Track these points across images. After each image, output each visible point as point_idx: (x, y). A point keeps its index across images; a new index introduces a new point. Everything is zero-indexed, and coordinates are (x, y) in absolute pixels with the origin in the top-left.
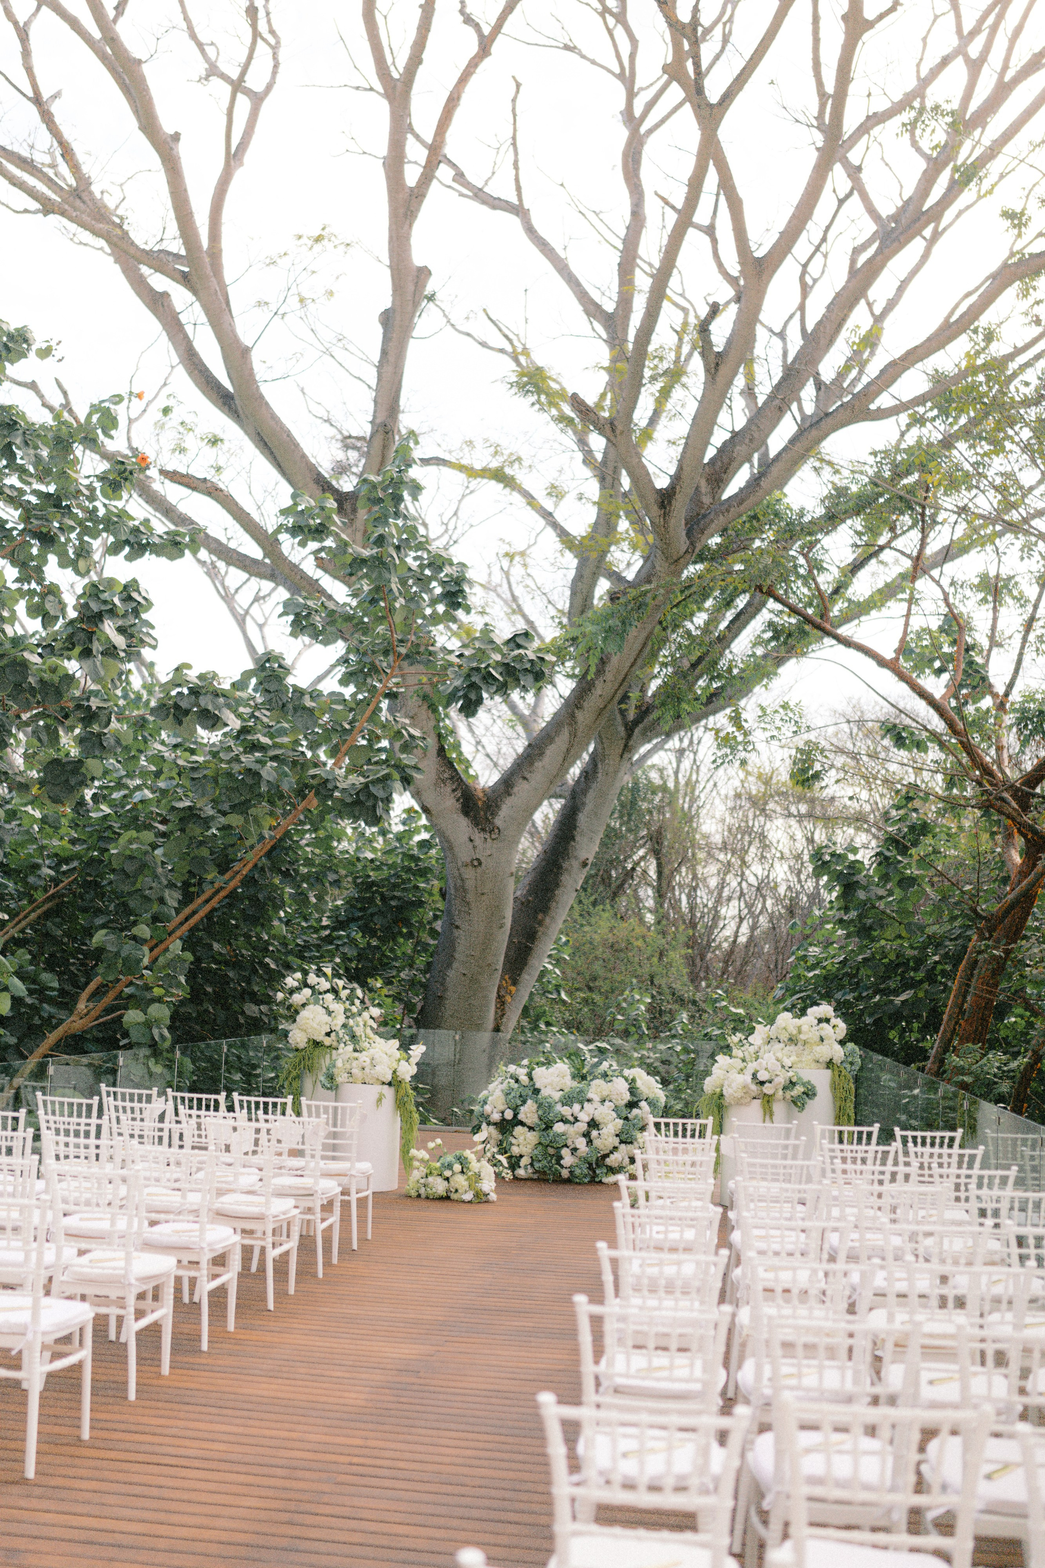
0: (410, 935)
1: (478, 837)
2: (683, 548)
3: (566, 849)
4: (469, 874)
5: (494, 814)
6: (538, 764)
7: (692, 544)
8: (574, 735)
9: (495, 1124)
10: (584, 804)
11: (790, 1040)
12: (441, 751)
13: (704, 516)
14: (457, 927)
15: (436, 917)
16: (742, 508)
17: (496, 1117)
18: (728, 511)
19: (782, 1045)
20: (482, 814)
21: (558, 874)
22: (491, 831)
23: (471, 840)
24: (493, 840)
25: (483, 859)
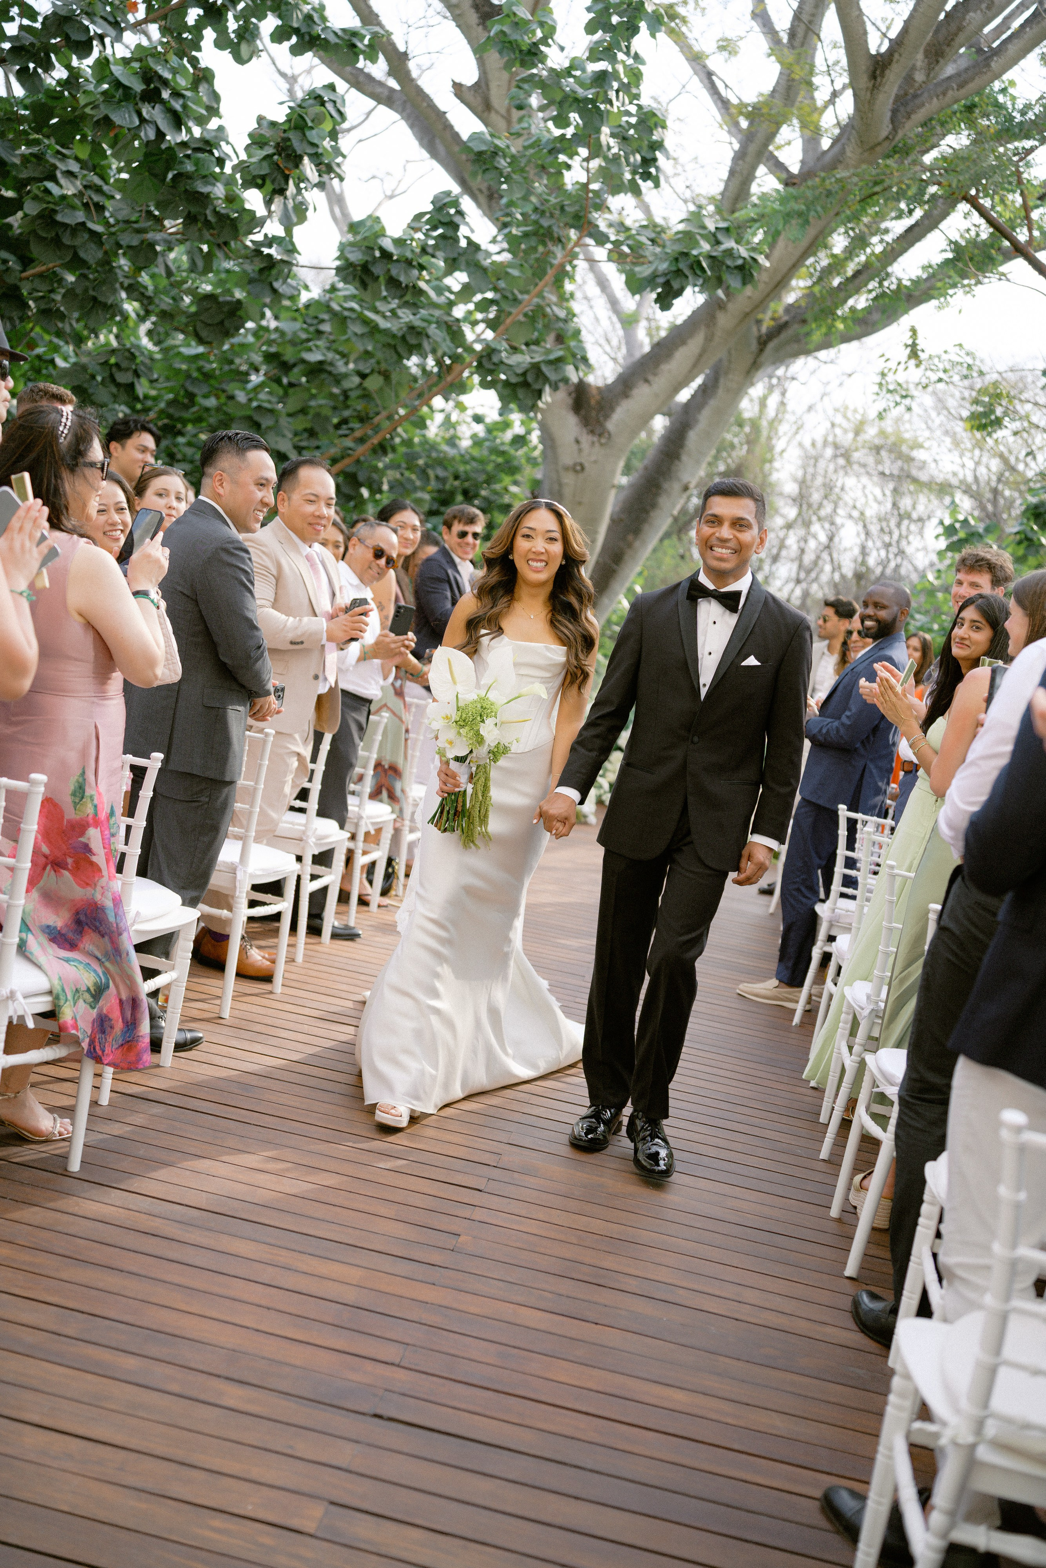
1: (586, 439)
2: (884, 133)
3: (669, 469)
4: (569, 479)
5: (607, 417)
6: (665, 367)
7: (895, 130)
8: (709, 339)
10: (697, 421)
13: (915, 96)
16: (963, 91)
18: (944, 94)
20: (594, 414)
21: (657, 495)
22: (600, 435)
23: (577, 442)
24: (602, 445)
25: (586, 465)
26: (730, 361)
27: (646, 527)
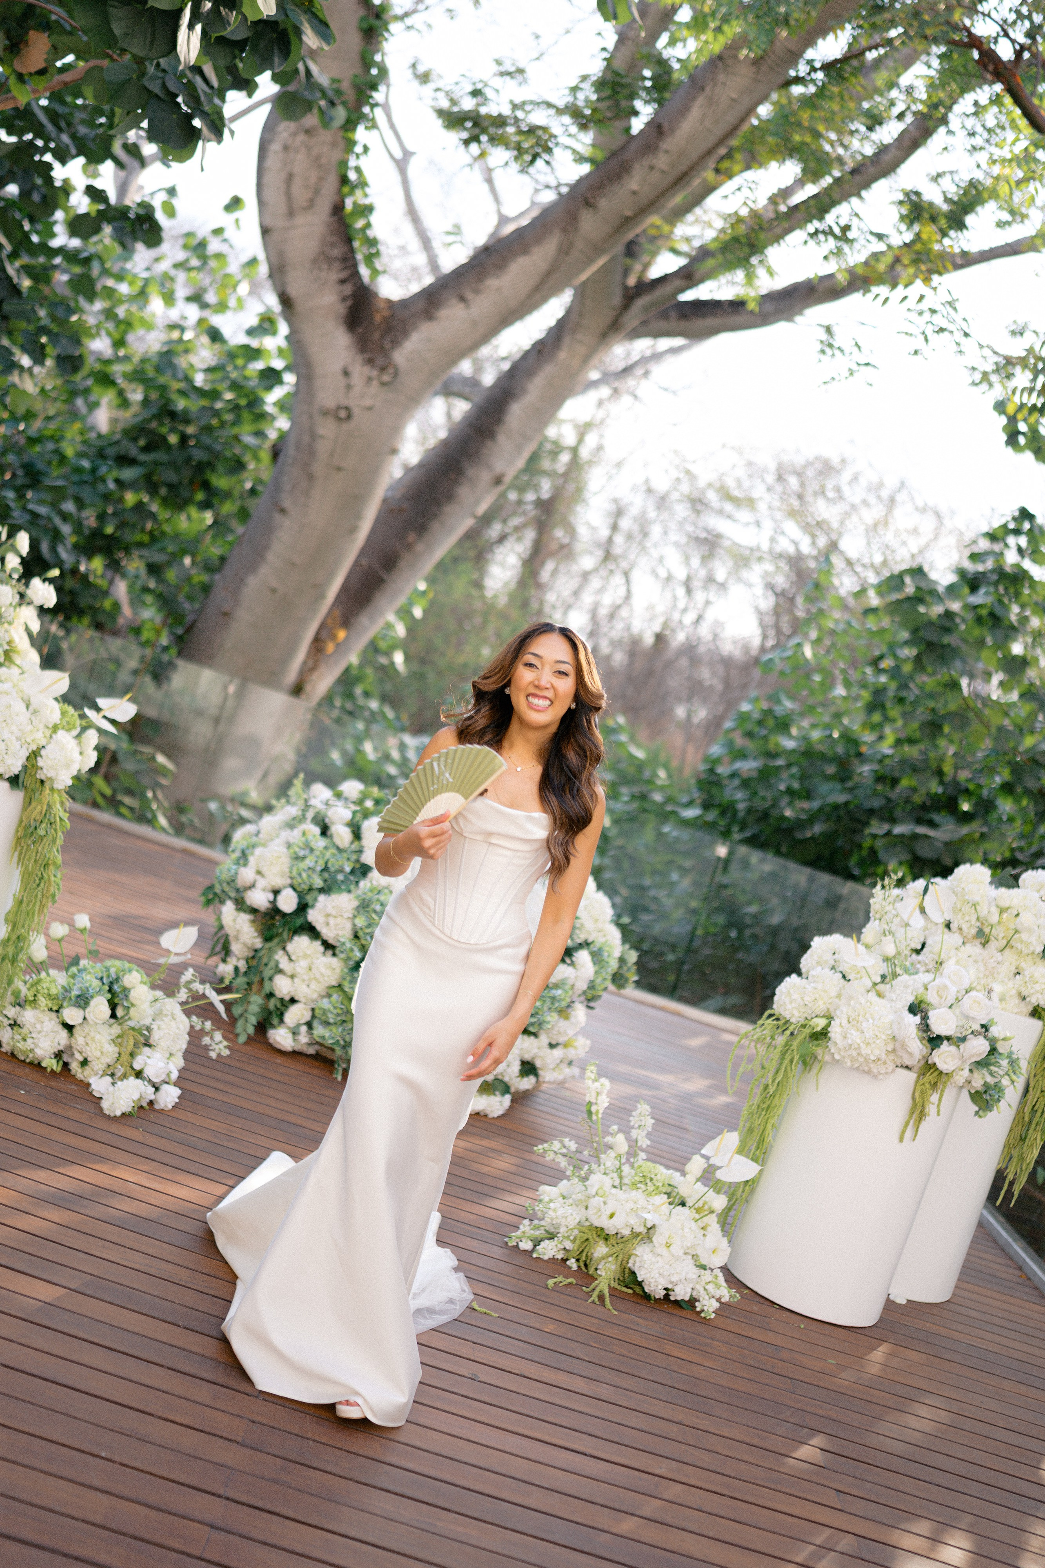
0: (205, 505)
1: (360, 372)
3: (476, 451)
4: (327, 429)
5: (396, 343)
6: (492, 283)
8: (564, 250)
9: (254, 911)
10: (524, 390)
11: (980, 933)
12: (338, 209)
14: (283, 511)
15: (253, 492)
17: (259, 898)
19: (954, 939)
20: (377, 335)
21: (456, 482)
22: (383, 369)
23: (346, 373)
24: (383, 384)
25: (356, 411)
26: (581, 315)
27: (435, 525)
